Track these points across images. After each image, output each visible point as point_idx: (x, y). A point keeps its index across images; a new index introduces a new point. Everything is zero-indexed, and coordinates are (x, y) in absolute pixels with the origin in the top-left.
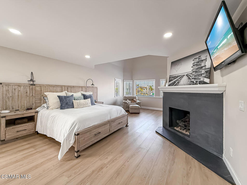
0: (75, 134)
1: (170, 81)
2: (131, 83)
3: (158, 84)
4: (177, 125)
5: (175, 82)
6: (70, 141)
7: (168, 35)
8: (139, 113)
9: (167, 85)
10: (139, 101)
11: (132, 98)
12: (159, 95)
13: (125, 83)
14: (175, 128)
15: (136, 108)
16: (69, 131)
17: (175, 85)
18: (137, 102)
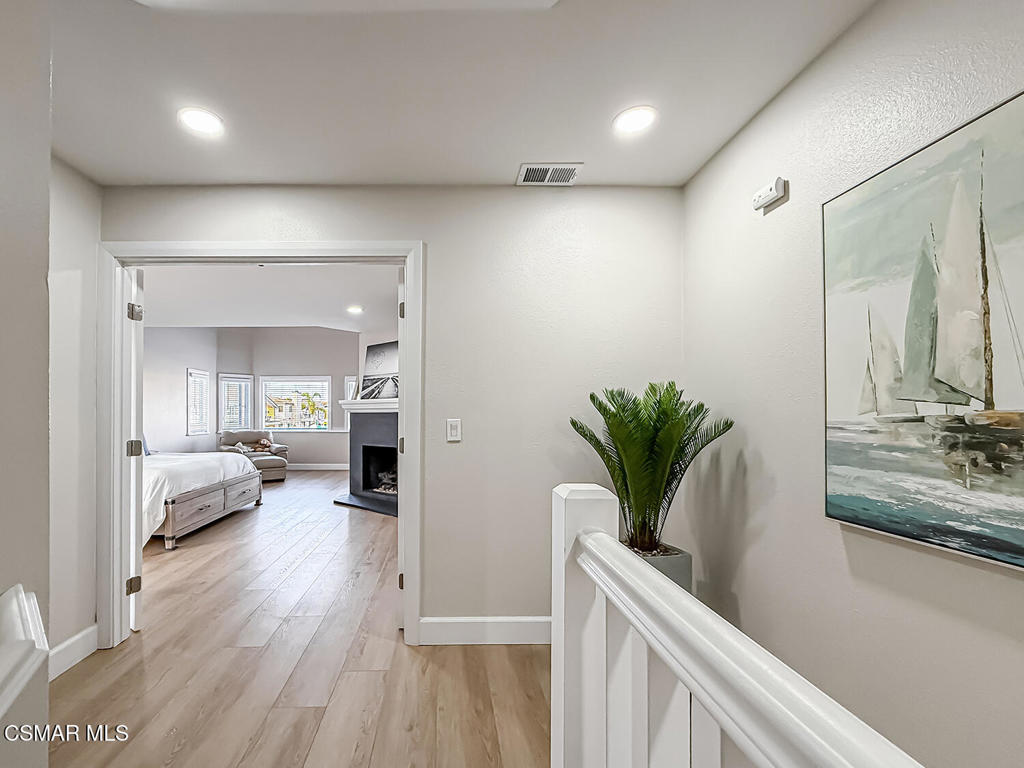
0: (166, 503)
1: (364, 389)
2: (246, 386)
3: (338, 392)
4: (379, 483)
5: (373, 391)
6: (156, 516)
7: (355, 310)
8: (282, 480)
9: (359, 397)
10: (279, 446)
11: (255, 438)
12: (342, 425)
13: (223, 384)
14: (375, 490)
15: (272, 464)
16: (153, 490)
17: (374, 398)
18: (273, 449)
